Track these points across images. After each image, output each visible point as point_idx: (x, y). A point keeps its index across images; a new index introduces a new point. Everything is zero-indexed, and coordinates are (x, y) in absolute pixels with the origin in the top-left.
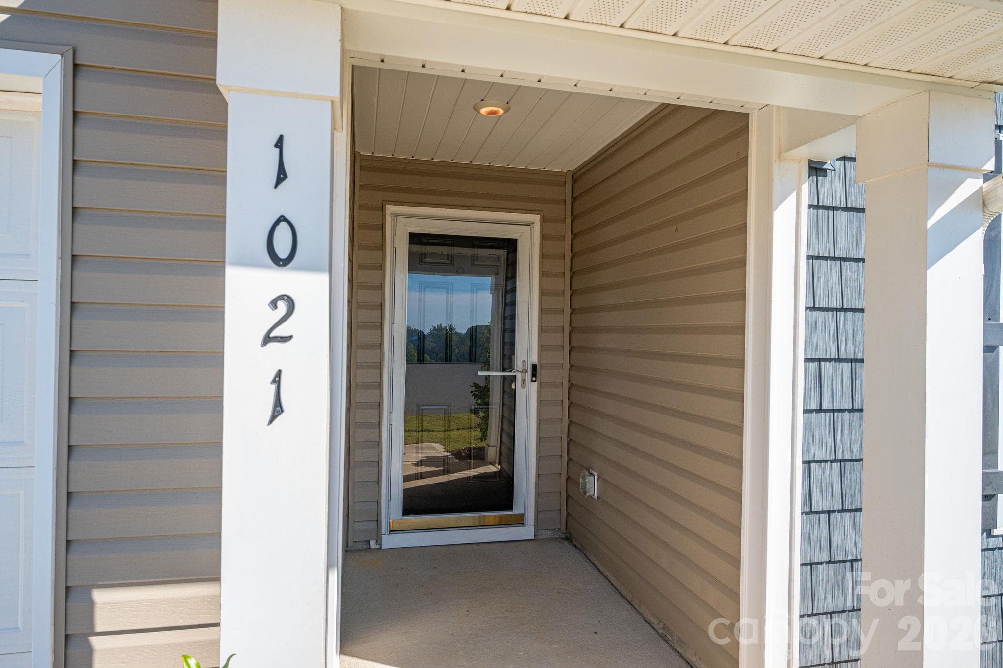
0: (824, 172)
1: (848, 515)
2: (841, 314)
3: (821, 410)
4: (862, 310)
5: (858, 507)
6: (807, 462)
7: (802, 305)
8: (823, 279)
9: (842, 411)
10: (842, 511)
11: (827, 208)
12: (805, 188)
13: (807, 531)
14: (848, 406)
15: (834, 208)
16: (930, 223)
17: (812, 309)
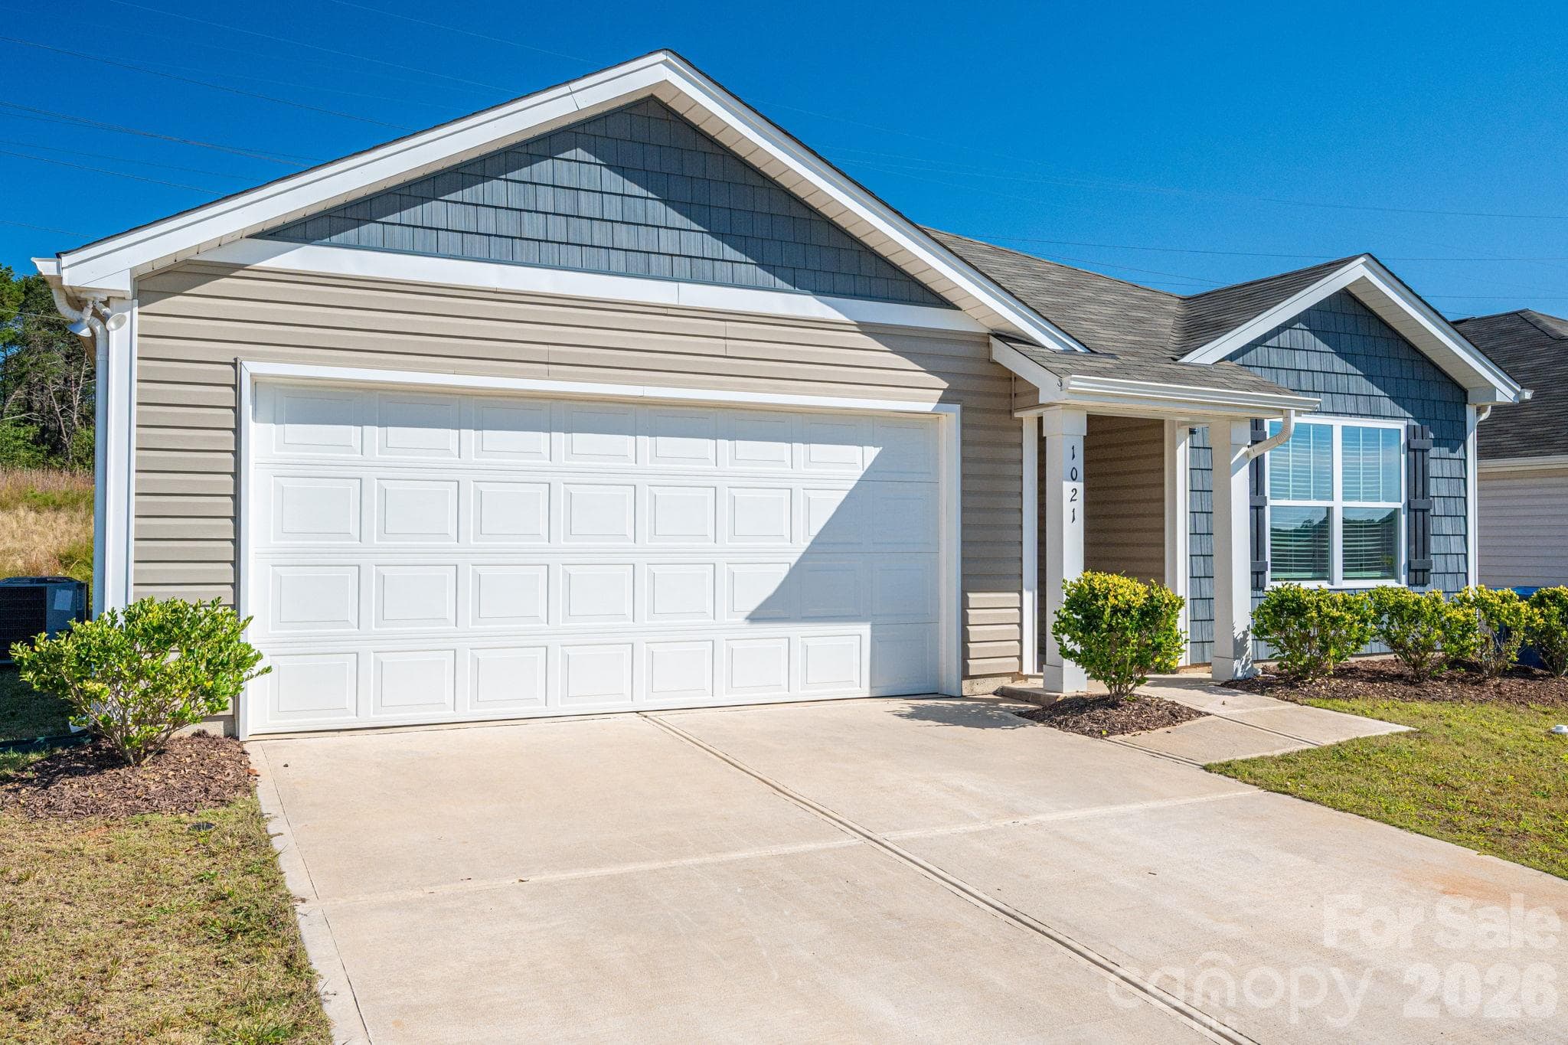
0: (1195, 433)
1: (1207, 579)
2: (1202, 493)
3: (1196, 534)
4: (1211, 491)
5: (1211, 575)
6: (1191, 556)
7: (1188, 489)
8: (1196, 478)
9: (1204, 534)
10: (1205, 577)
11: (1196, 448)
12: (1188, 440)
13: (1192, 584)
14: (1206, 532)
15: (1199, 448)
16: (1232, 463)
17: (1191, 491)
